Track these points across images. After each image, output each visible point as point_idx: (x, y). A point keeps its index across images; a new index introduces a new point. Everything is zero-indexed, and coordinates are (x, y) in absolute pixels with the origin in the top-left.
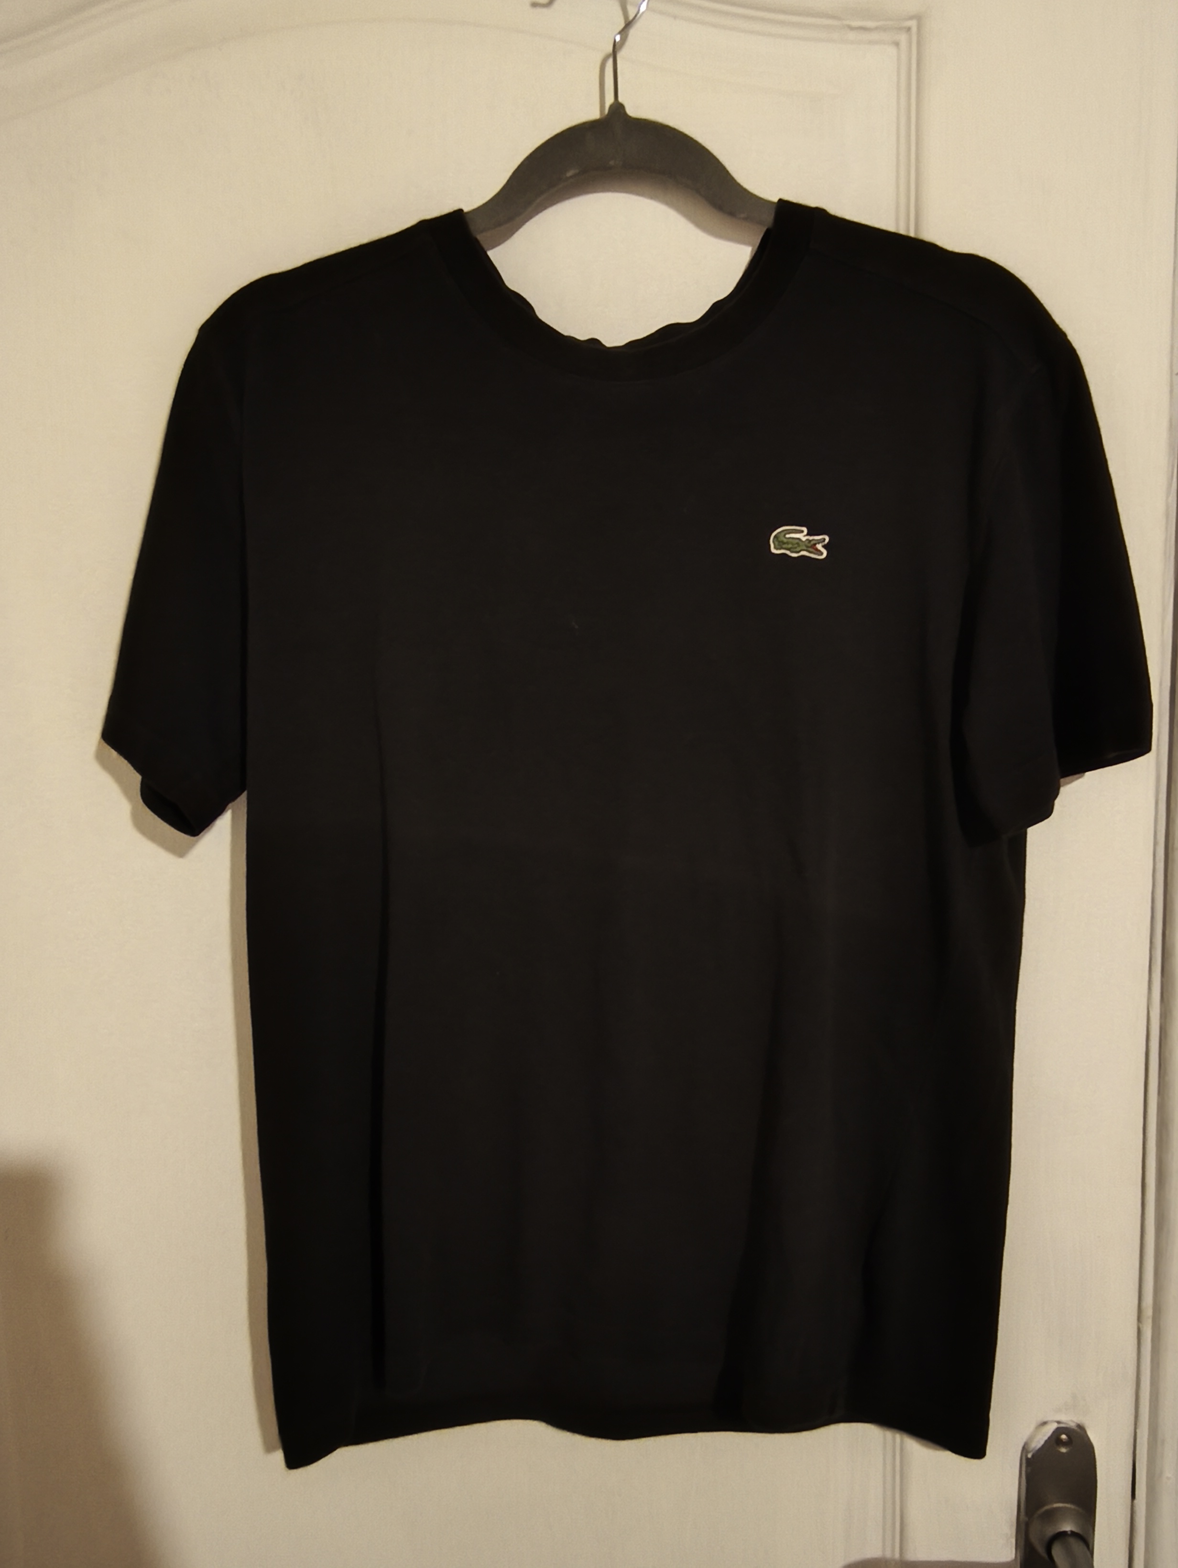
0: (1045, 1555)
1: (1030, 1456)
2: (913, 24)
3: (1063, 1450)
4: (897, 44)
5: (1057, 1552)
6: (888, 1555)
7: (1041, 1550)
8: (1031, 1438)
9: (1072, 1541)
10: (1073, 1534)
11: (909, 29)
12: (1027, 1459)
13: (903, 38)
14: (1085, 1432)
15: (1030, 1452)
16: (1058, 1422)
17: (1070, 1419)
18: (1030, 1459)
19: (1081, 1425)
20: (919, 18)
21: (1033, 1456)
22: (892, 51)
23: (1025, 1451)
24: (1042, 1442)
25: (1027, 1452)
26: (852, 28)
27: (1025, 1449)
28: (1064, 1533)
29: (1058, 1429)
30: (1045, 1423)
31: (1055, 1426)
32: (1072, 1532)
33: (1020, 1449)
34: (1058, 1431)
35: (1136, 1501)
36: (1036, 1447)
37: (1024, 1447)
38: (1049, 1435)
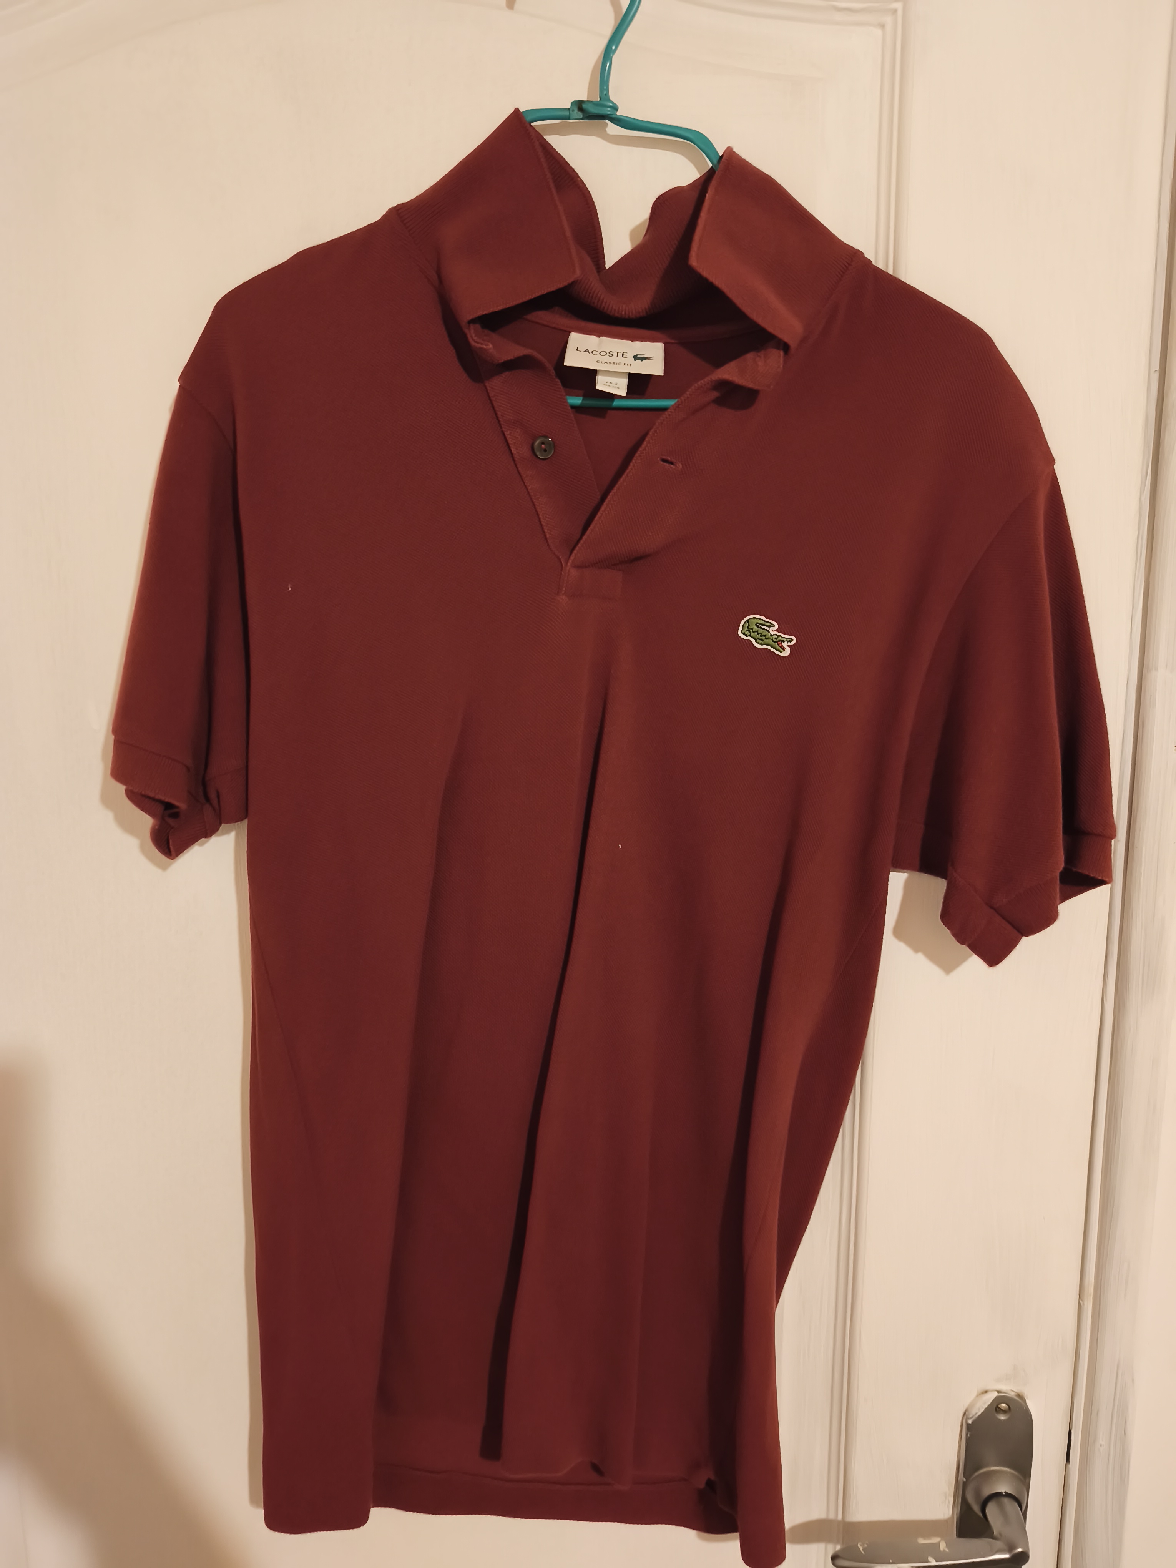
0: (981, 1515)
1: (970, 1422)
2: (899, 6)
3: (1002, 1417)
4: (882, 26)
5: (992, 1510)
6: (832, 1516)
7: (976, 1508)
8: (972, 1405)
9: (1006, 1501)
10: (1008, 1495)
11: (895, 11)
12: (968, 1425)
13: (888, 20)
14: (1025, 1401)
15: (971, 1418)
16: (998, 1392)
17: (1009, 1388)
18: (970, 1424)
19: (1020, 1394)
21: (972, 1422)
22: (878, 32)
23: (965, 1417)
24: (982, 1410)
25: (968, 1418)
26: (838, 9)
28: (998, 1495)
29: (997, 1398)
30: (986, 1392)
31: (996, 1394)
32: (1005, 1492)
33: (961, 1414)
34: (997, 1401)
35: (1070, 1466)
36: (976, 1413)
37: (965, 1414)
38: (989, 1403)
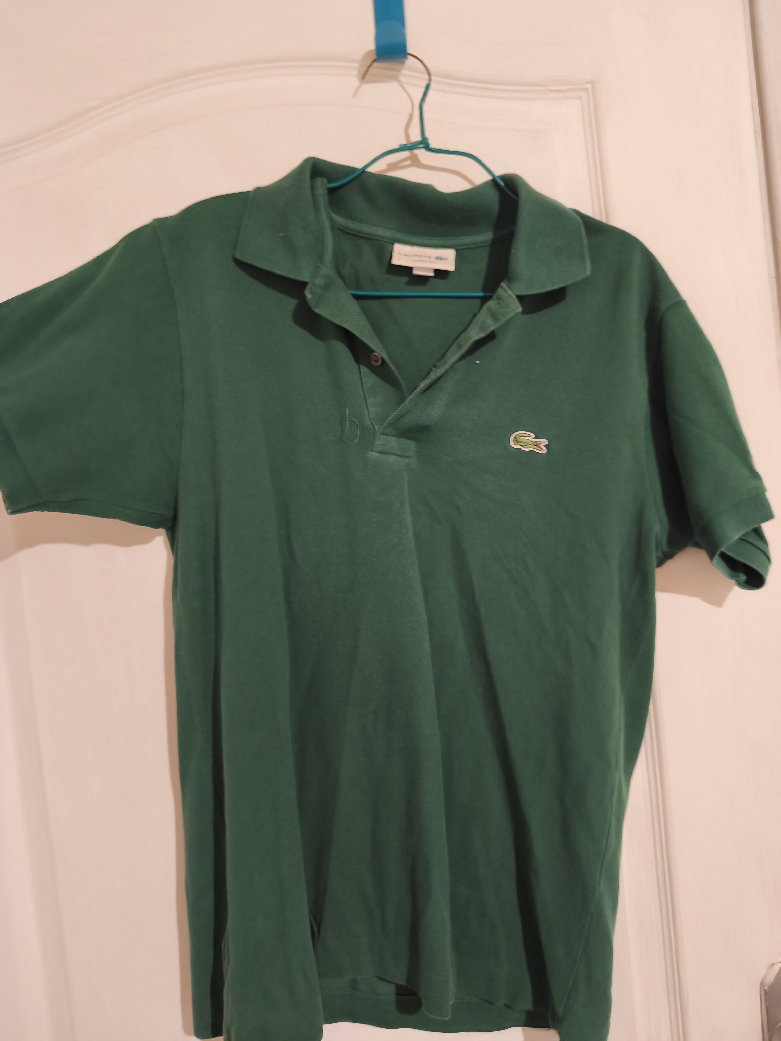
1: (766, 988)
2: (589, 86)
4: (580, 98)
8: (765, 976)
11: (587, 89)
12: (765, 990)
13: (583, 94)
15: (765, 986)
20: (592, 82)
21: (768, 989)
22: (578, 102)
24: (773, 978)
26: (552, 91)
27: (762, 984)
30: (773, 964)
36: (770, 981)
37: (761, 983)
38: (777, 972)
